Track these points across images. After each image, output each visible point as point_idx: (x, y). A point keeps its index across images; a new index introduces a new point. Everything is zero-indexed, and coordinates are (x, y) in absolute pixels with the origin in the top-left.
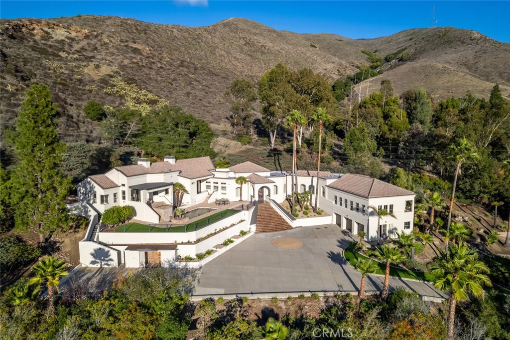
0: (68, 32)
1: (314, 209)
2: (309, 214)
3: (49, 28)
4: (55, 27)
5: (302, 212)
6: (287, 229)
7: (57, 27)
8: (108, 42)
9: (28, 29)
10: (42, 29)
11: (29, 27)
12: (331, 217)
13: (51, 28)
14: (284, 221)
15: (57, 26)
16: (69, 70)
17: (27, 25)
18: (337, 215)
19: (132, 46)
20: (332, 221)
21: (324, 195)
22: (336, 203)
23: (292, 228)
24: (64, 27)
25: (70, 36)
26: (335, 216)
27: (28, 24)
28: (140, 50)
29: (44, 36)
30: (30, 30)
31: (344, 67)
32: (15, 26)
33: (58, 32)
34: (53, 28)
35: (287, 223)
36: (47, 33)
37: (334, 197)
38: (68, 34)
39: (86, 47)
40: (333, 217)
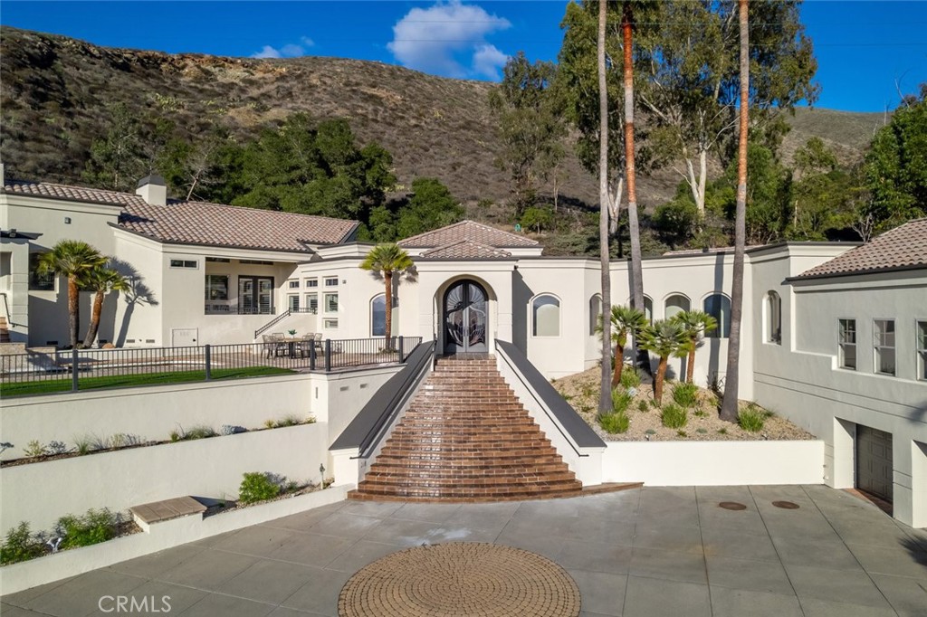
0: (248, 72)
1: (725, 401)
2: (693, 422)
3: (214, 67)
4: (226, 64)
5: (657, 411)
6: (545, 493)
7: (231, 65)
8: (319, 83)
9: (174, 66)
10: (198, 67)
11: (176, 64)
12: (819, 446)
13: (219, 66)
14: (541, 446)
15: (232, 62)
16: (196, 110)
17: (173, 60)
18: (858, 431)
19: (365, 91)
20: (829, 465)
21: (777, 336)
22: (850, 363)
23: (576, 489)
24: (243, 65)
25: (251, 77)
26: (844, 443)
27: (175, 58)
28: (381, 98)
29: (201, 78)
30: (178, 68)
31: (846, 153)
32: (145, 57)
33: (230, 72)
34: (223, 66)
35: (553, 457)
36: (207, 73)
37: (837, 327)
38: (247, 74)
39: (274, 93)
40: (830, 446)
